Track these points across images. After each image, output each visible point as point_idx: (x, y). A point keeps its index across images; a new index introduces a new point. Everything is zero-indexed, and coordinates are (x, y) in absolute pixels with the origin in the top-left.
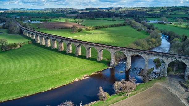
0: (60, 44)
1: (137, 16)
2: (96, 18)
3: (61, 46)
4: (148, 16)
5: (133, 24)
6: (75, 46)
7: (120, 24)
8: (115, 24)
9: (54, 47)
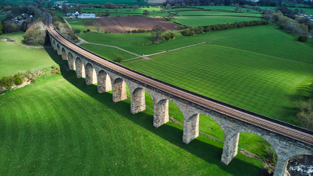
0: (117, 84)
1: (283, 5)
2: (201, 7)
3: (119, 89)
4: (303, 5)
5: (284, 23)
6: (154, 100)
7: (255, 22)
8: (244, 22)
9: (104, 88)
